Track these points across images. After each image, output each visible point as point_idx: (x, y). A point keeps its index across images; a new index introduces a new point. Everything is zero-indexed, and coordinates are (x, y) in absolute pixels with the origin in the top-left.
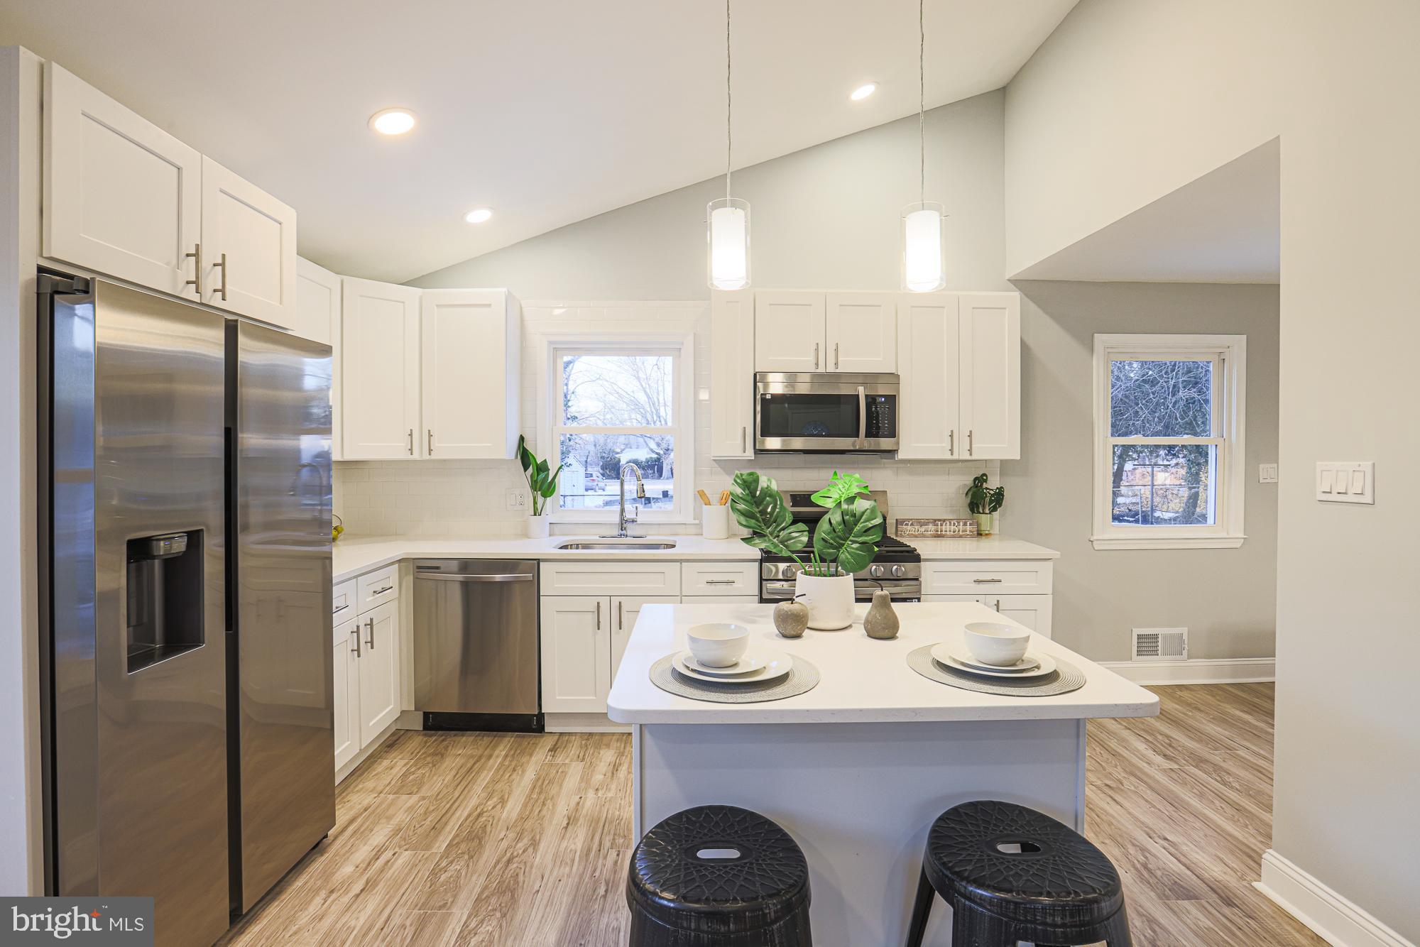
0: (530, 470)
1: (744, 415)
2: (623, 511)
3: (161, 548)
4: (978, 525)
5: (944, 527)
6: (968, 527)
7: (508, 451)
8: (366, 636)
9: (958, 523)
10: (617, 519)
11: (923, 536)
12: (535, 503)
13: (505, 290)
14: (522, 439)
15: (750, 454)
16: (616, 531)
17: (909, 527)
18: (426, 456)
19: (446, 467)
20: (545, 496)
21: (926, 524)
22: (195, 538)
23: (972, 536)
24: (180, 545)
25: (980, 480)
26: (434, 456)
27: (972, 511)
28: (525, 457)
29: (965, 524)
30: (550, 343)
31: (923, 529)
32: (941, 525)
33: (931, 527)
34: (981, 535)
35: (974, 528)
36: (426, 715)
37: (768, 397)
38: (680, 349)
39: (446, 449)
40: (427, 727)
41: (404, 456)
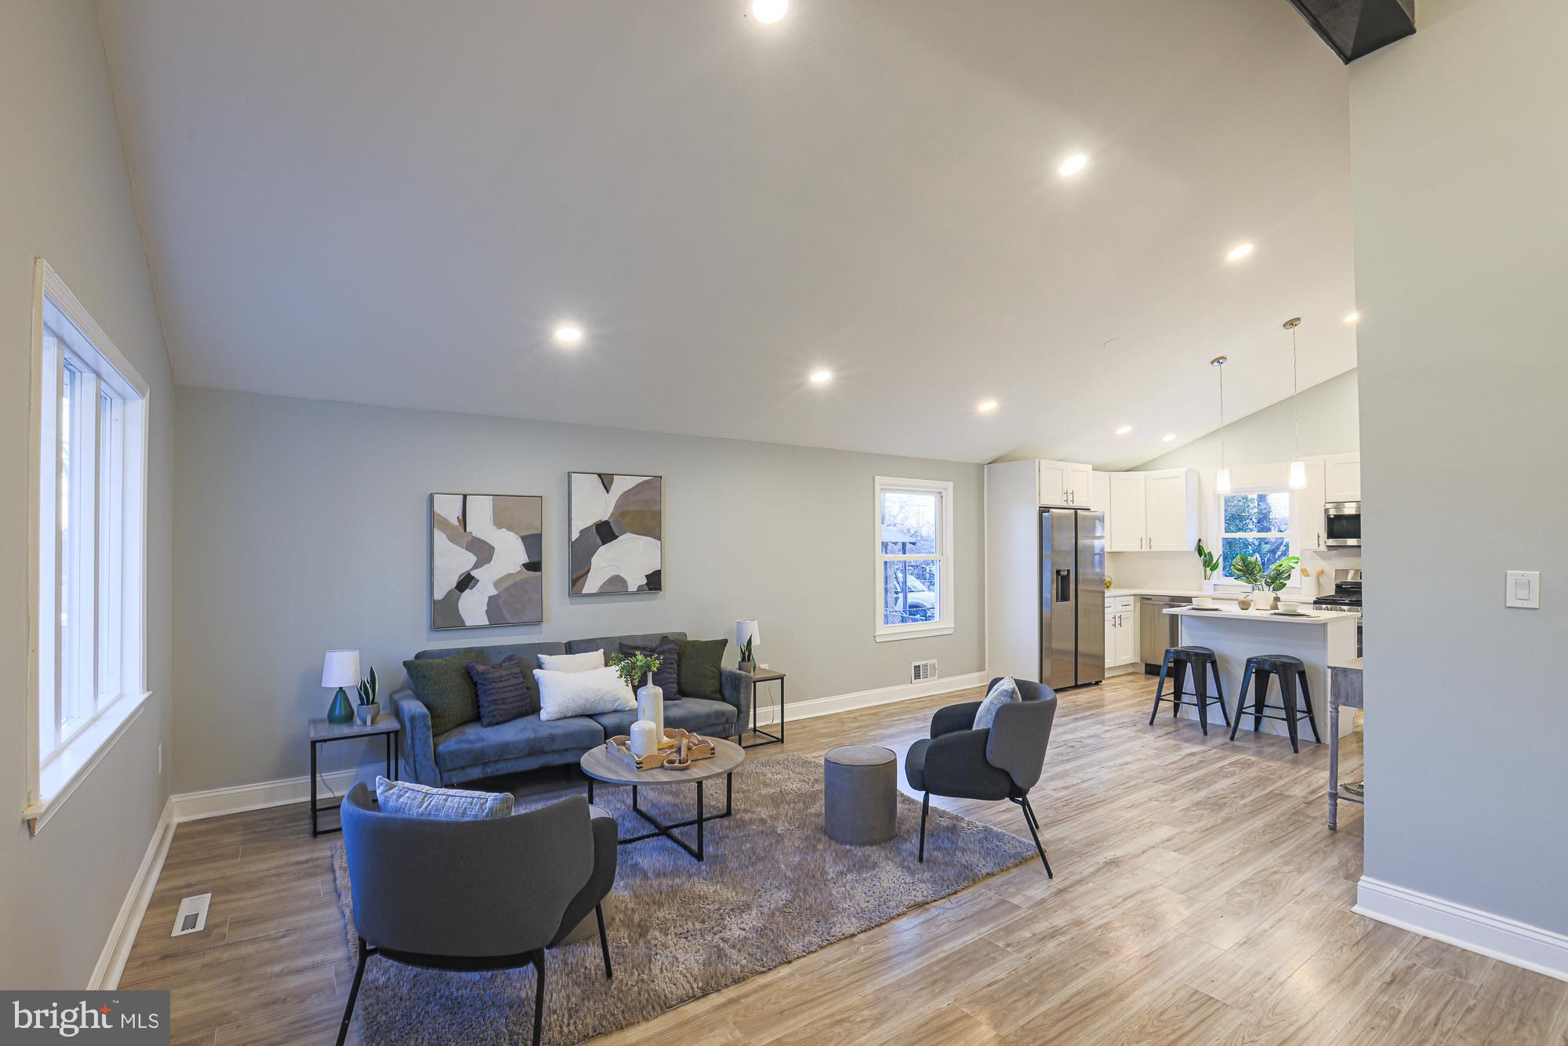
0: (1203, 557)
1: (1321, 527)
3: (1062, 573)
7: (1190, 547)
8: (1118, 621)
12: (1206, 574)
13: (1185, 469)
14: (1200, 540)
15: (1323, 548)
18: (1149, 550)
19: (1161, 555)
20: (1212, 570)
22: (1068, 571)
24: (1066, 573)
26: (1154, 549)
28: (1200, 550)
36: (1146, 665)
37: (1332, 516)
39: (1160, 546)
40: (1147, 672)
41: (1138, 549)
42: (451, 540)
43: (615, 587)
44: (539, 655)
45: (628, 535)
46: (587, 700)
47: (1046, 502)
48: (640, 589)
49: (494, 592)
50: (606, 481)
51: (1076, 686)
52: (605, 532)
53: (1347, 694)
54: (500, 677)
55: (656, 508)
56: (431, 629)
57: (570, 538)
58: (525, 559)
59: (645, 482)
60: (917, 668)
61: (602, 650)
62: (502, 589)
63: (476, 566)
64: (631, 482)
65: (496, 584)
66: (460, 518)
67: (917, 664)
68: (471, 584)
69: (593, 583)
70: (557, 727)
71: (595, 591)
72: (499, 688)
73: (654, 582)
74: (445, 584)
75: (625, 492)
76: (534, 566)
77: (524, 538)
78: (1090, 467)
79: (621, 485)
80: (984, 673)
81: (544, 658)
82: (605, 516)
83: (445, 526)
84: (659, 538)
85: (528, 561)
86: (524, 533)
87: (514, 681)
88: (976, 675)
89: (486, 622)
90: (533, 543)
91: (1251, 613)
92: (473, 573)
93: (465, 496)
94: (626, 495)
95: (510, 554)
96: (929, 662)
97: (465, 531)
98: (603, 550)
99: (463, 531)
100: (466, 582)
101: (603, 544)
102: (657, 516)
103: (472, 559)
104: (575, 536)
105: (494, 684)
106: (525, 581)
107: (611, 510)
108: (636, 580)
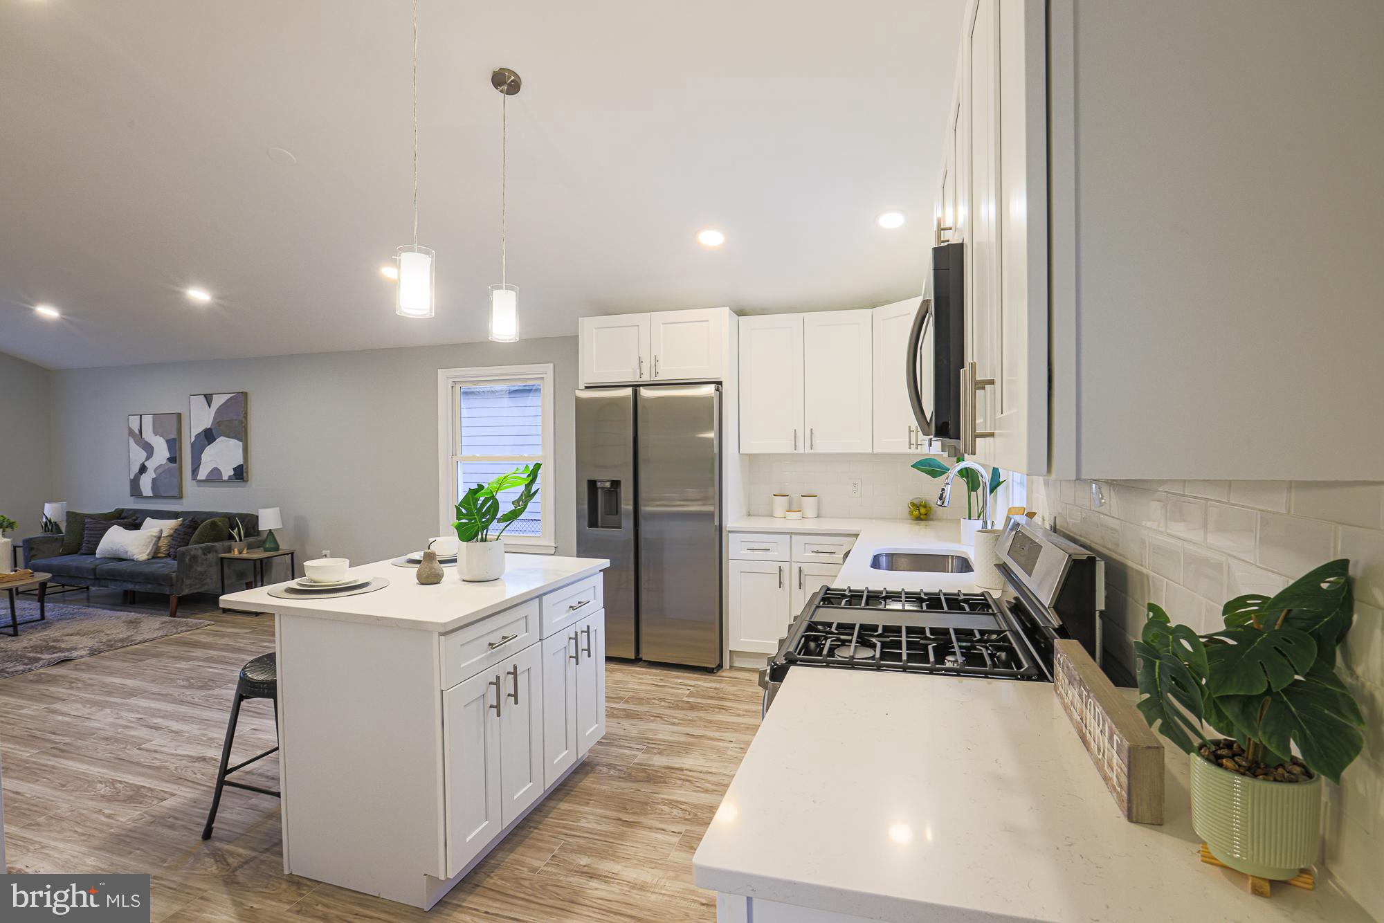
42: (136, 443)
43: (215, 477)
44: (147, 518)
45: (222, 438)
48: (230, 479)
49: (154, 476)
50: (209, 398)
52: (209, 436)
55: (241, 417)
56: (130, 496)
57: (190, 440)
58: (169, 455)
59: (232, 397)
62: (158, 474)
63: (147, 459)
64: (224, 398)
65: (155, 471)
66: (139, 429)
68: (145, 471)
69: (202, 475)
71: (203, 479)
73: (240, 474)
74: (134, 470)
75: (219, 406)
76: (172, 460)
77: (167, 441)
79: (218, 401)
82: (209, 425)
83: (134, 434)
84: (242, 440)
85: (169, 457)
86: (168, 438)
89: (151, 494)
90: (173, 444)
92: (146, 463)
93: (141, 416)
94: (220, 408)
95: (162, 452)
97: (142, 437)
99: (140, 437)
100: (143, 469)
101: (208, 445)
102: (242, 423)
103: (145, 455)
104: (193, 439)
106: (169, 470)
107: (211, 419)
108: (227, 472)
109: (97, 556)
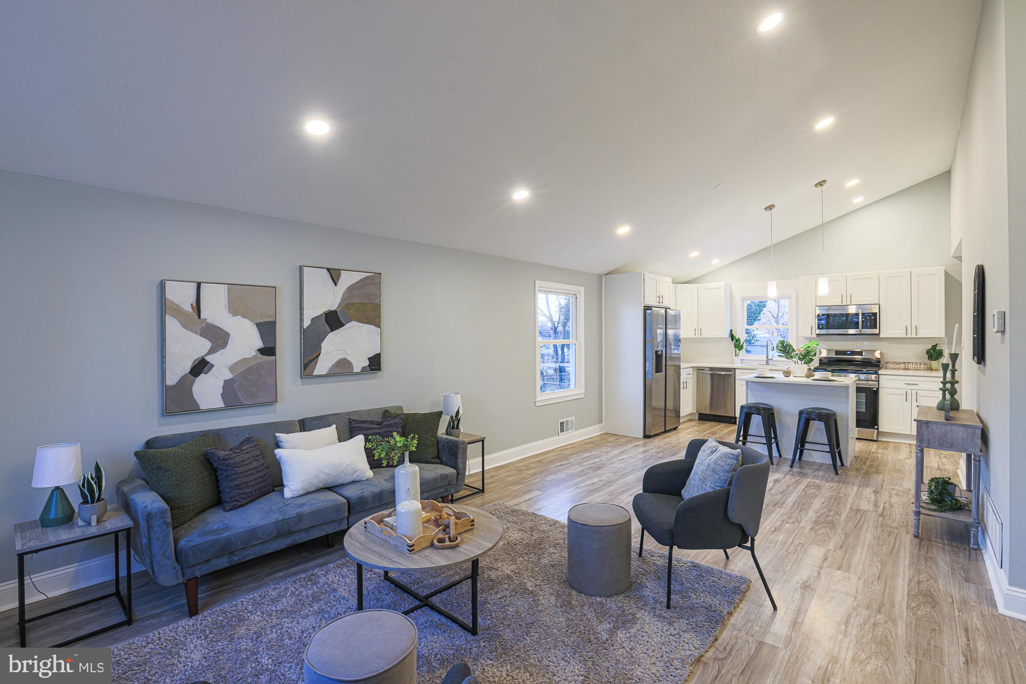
0: (734, 341)
1: (814, 322)
2: (767, 357)
3: (658, 353)
4: (930, 365)
5: (909, 366)
6: (922, 366)
7: (726, 334)
9: (917, 364)
10: (765, 358)
11: (899, 369)
12: (736, 352)
13: (724, 283)
14: (731, 330)
15: (814, 335)
16: (765, 363)
17: (891, 365)
18: (700, 337)
19: (705, 340)
20: (739, 350)
21: (899, 364)
22: (662, 351)
23: (924, 370)
24: (660, 353)
25: (934, 347)
26: (703, 336)
27: (929, 359)
28: (732, 337)
29: (921, 364)
30: (741, 297)
31: (898, 366)
32: (908, 364)
33: (902, 366)
34: (932, 370)
35: (926, 366)
36: (700, 414)
37: (822, 315)
38: (791, 297)
39: (705, 334)
40: (700, 419)
41: (693, 336)
42: (185, 325)
43: (342, 369)
44: (277, 434)
45: (354, 323)
46: (328, 475)
47: (649, 302)
48: (364, 369)
49: (229, 376)
50: (334, 275)
51: (666, 432)
52: (333, 321)
53: (929, 440)
54: (242, 461)
55: (376, 301)
56: (163, 415)
57: (301, 326)
58: (260, 344)
59: (367, 277)
60: (562, 423)
61: (334, 426)
62: (237, 374)
63: (211, 352)
64: (355, 278)
65: (232, 369)
66: (194, 305)
67: (561, 421)
68: (206, 369)
69: (323, 366)
70: (303, 505)
71: (324, 373)
72: (242, 472)
73: (375, 363)
74: (177, 370)
75: (351, 286)
76: (268, 350)
77: (259, 325)
78: (670, 280)
79: (348, 279)
80: (602, 425)
81: (282, 436)
82: (334, 307)
83: (178, 313)
84: (379, 327)
85: (263, 347)
86: (260, 321)
87: (255, 464)
88: (598, 426)
89: (220, 404)
90: (267, 329)
91: (791, 379)
92: (208, 358)
93: (199, 284)
94: (351, 289)
95: (245, 340)
96: (569, 419)
97: (199, 317)
98: (331, 335)
99: (196, 317)
100: (200, 367)
101: (332, 331)
102: (377, 307)
103: (206, 345)
104: (307, 323)
105: (236, 469)
106: (260, 366)
107: (338, 300)
108: (360, 362)
109: (288, 493)
